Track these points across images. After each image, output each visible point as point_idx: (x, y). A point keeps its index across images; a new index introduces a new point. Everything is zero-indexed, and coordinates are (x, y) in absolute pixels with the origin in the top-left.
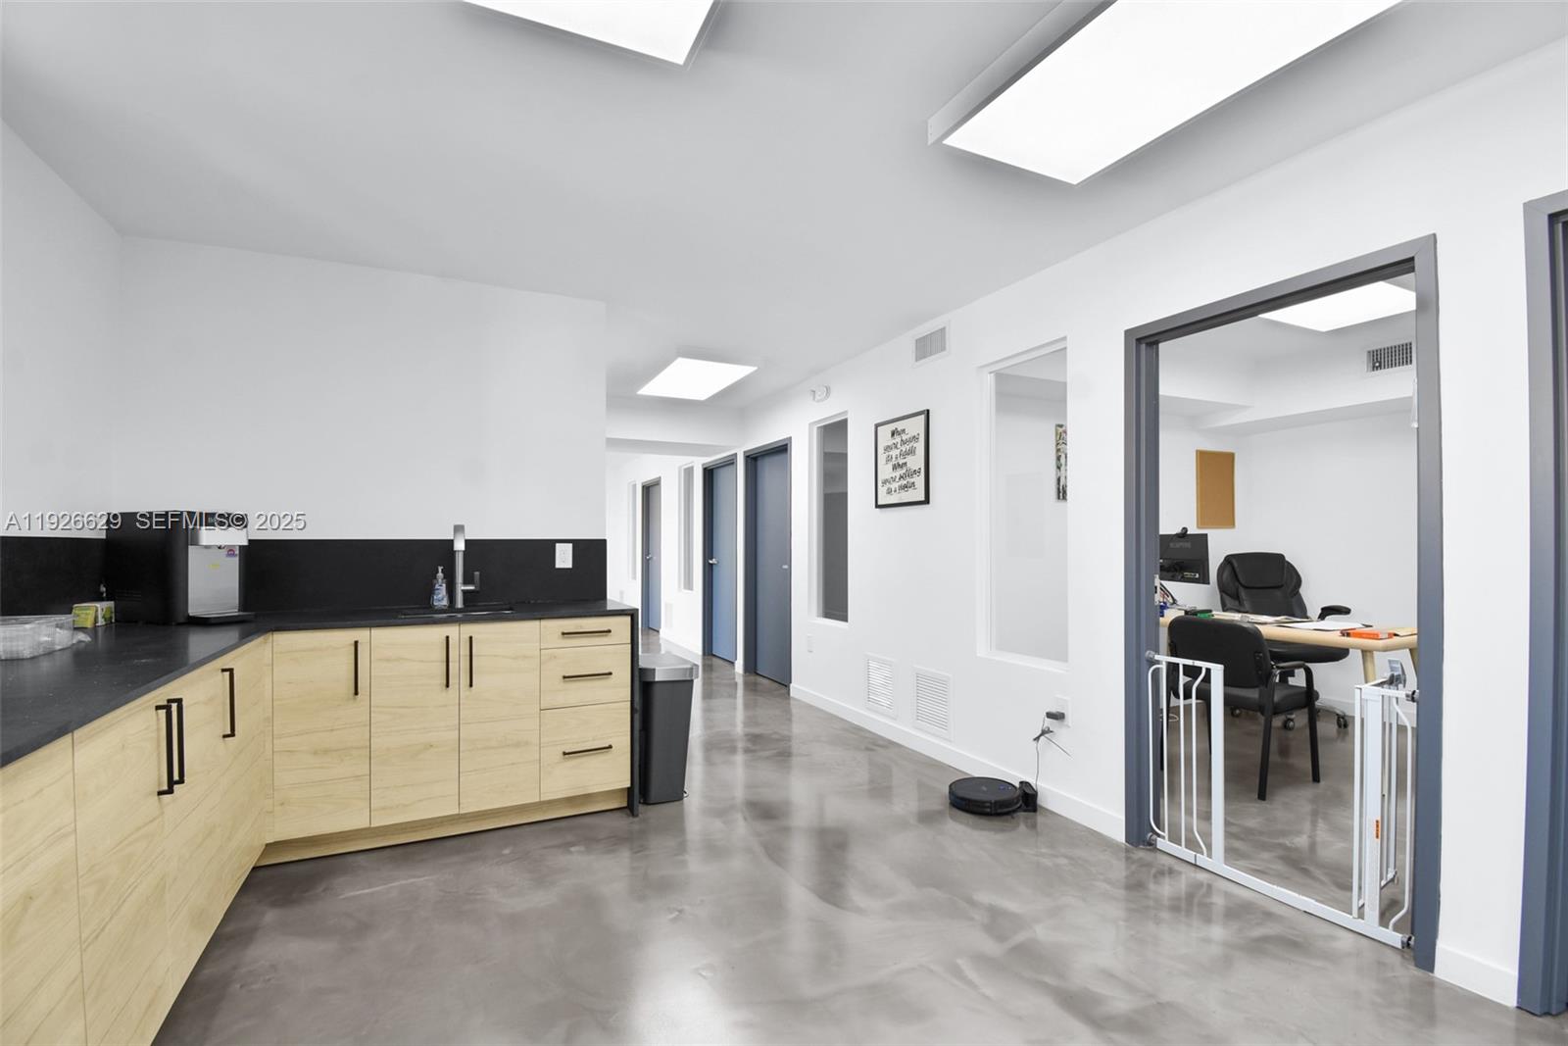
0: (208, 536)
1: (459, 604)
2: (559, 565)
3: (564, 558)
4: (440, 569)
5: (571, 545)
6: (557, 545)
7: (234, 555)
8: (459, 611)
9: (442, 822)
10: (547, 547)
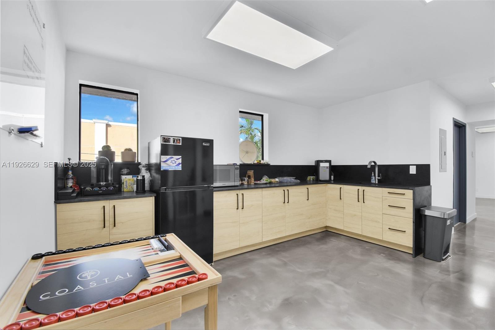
0: (322, 165)
1: (377, 182)
2: (411, 173)
3: (413, 170)
4: (373, 173)
5: (415, 166)
6: (410, 166)
7: (328, 168)
8: (377, 184)
9: (361, 236)
10: (407, 167)
